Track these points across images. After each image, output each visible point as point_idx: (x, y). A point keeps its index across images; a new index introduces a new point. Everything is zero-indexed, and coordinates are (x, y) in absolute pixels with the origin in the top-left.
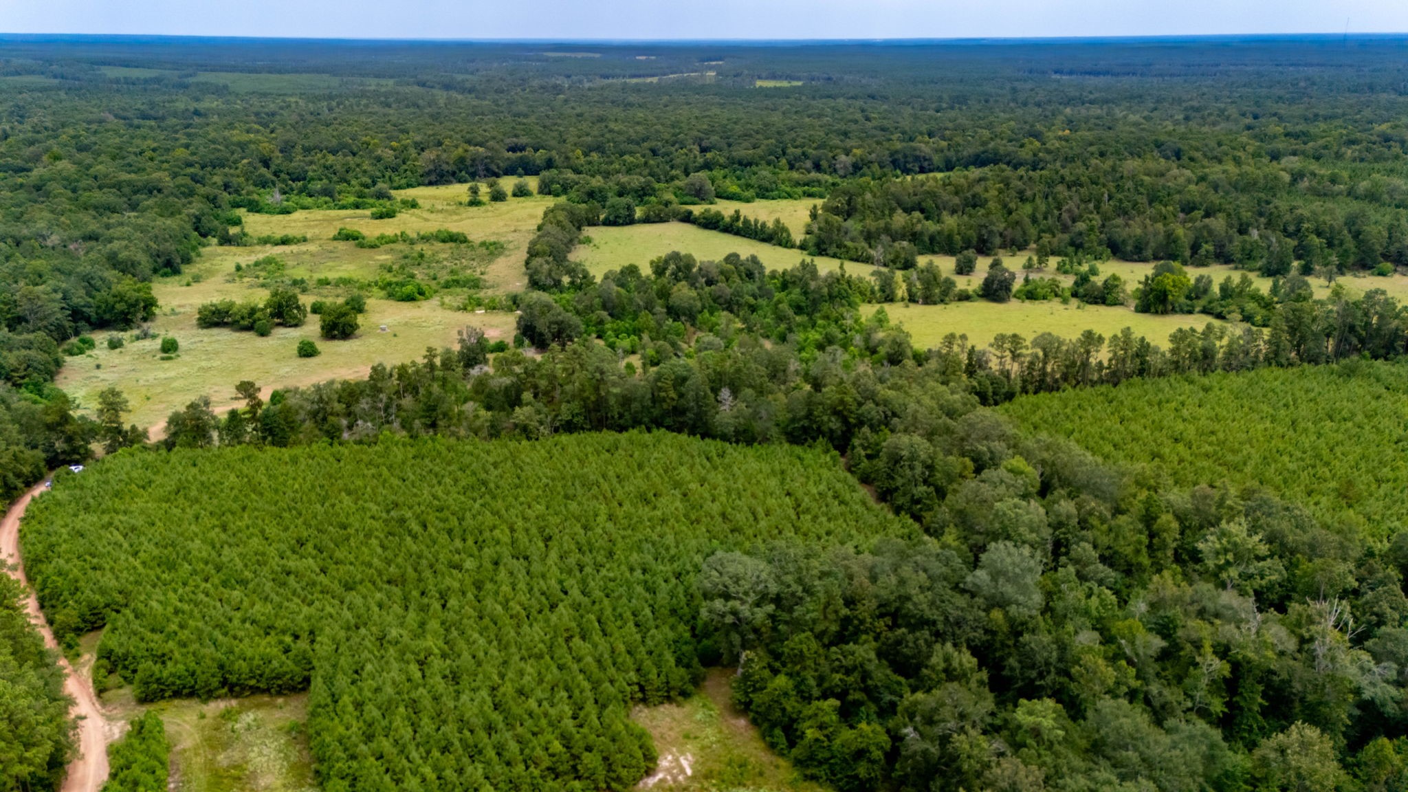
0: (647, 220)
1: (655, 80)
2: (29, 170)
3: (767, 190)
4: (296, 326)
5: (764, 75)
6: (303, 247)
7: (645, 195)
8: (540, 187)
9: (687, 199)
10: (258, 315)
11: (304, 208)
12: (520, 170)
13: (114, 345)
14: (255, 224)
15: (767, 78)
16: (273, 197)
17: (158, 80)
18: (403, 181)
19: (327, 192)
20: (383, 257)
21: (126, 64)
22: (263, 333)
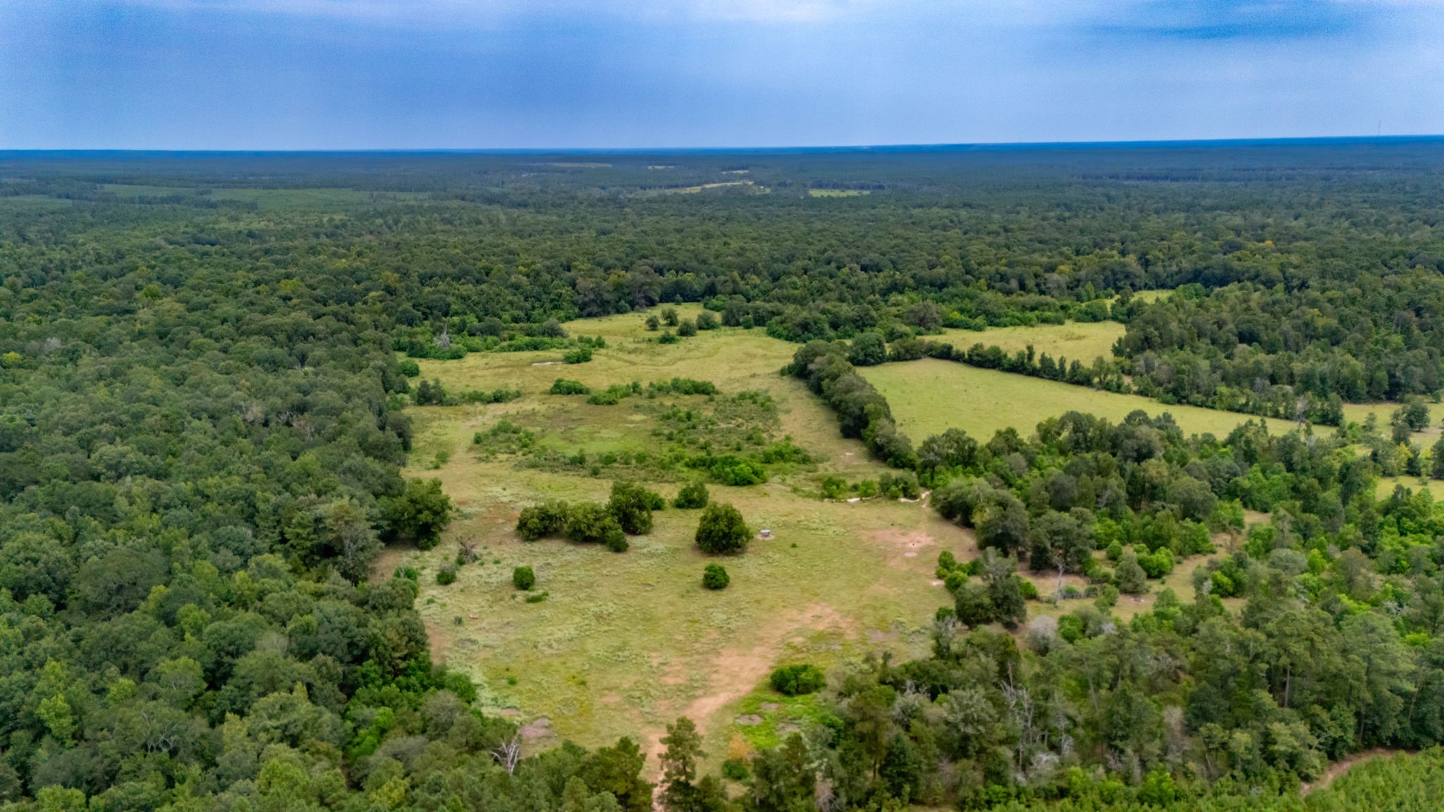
0: (897, 358)
1: (696, 190)
2: (133, 311)
3: (993, 316)
5: (809, 184)
6: (524, 406)
8: (721, 317)
10: (606, 521)
11: (473, 350)
14: (431, 373)
18: (562, 314)
19: (491, 331)
22: (620, 548)
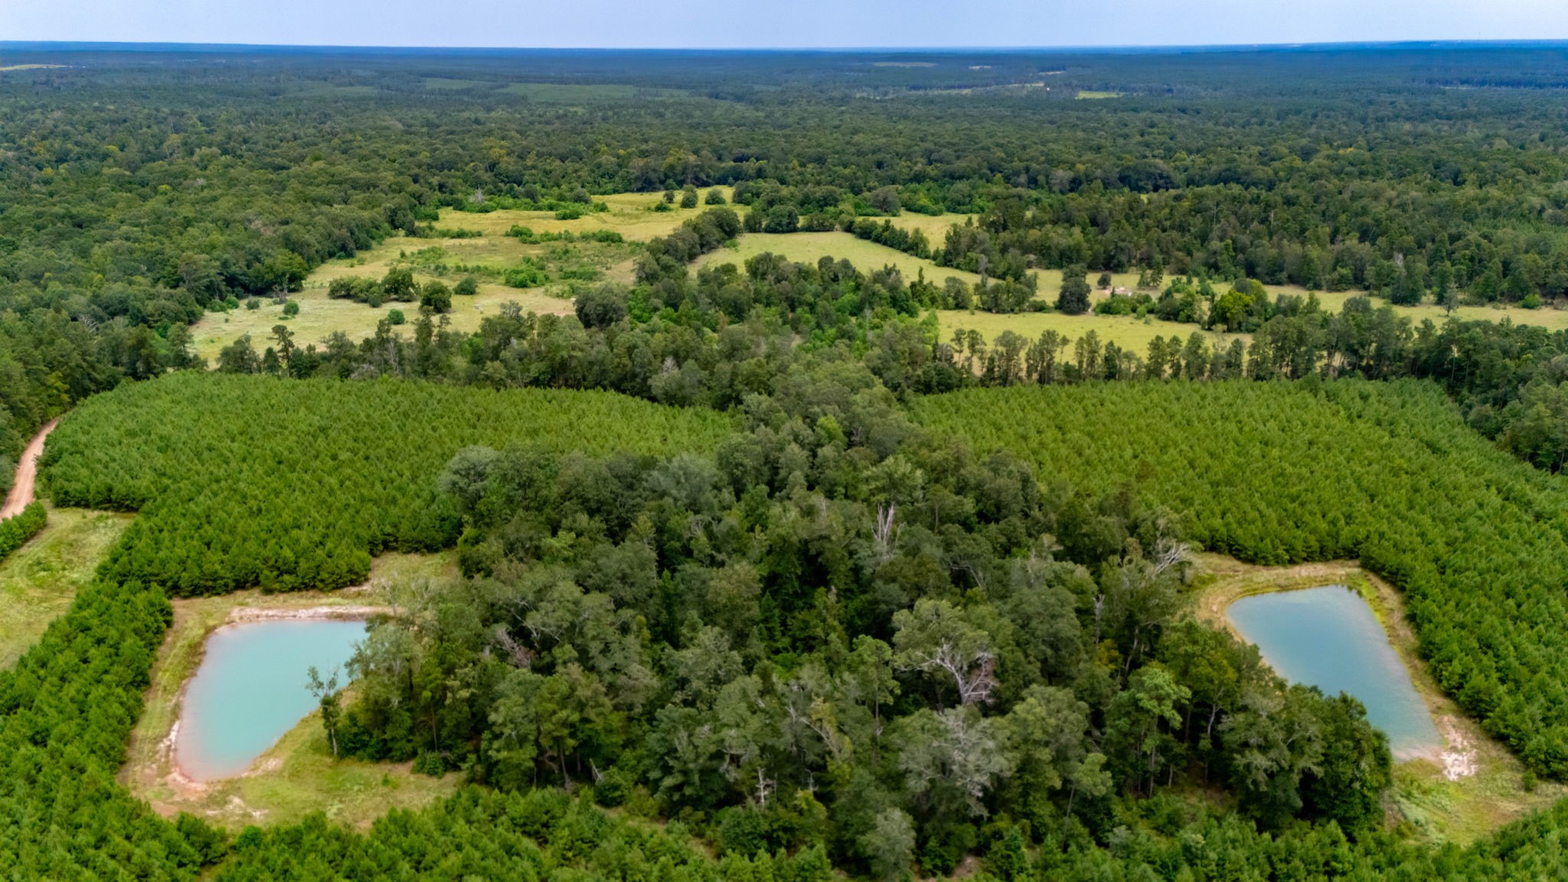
0: (809, 229)
1: (966, 92)
2: (288, 168)
3: (959, 204)
4: (408, 301)
5: (1095, 86)
6: (473, 241)
7: (826, 205)
8: (734, 196)
9: (869, 210)
10: (374, 289)
11: (504, 208)
12: (731, 179)
13: (252, 306)
14: (450, 219)
15: (1098, 90)
16: (478, 196)
17: (467, 92)
18: (610, 186)
19: (531, 195)
20: (534, 252)
21: (450, 76)
22: (374, 306)
